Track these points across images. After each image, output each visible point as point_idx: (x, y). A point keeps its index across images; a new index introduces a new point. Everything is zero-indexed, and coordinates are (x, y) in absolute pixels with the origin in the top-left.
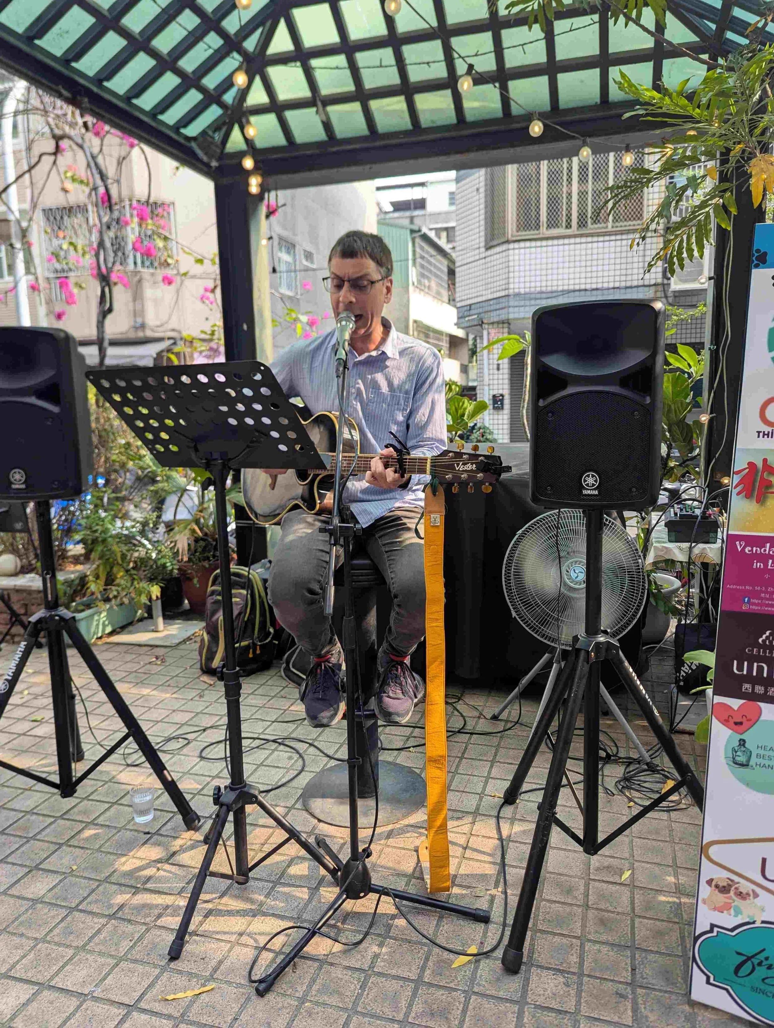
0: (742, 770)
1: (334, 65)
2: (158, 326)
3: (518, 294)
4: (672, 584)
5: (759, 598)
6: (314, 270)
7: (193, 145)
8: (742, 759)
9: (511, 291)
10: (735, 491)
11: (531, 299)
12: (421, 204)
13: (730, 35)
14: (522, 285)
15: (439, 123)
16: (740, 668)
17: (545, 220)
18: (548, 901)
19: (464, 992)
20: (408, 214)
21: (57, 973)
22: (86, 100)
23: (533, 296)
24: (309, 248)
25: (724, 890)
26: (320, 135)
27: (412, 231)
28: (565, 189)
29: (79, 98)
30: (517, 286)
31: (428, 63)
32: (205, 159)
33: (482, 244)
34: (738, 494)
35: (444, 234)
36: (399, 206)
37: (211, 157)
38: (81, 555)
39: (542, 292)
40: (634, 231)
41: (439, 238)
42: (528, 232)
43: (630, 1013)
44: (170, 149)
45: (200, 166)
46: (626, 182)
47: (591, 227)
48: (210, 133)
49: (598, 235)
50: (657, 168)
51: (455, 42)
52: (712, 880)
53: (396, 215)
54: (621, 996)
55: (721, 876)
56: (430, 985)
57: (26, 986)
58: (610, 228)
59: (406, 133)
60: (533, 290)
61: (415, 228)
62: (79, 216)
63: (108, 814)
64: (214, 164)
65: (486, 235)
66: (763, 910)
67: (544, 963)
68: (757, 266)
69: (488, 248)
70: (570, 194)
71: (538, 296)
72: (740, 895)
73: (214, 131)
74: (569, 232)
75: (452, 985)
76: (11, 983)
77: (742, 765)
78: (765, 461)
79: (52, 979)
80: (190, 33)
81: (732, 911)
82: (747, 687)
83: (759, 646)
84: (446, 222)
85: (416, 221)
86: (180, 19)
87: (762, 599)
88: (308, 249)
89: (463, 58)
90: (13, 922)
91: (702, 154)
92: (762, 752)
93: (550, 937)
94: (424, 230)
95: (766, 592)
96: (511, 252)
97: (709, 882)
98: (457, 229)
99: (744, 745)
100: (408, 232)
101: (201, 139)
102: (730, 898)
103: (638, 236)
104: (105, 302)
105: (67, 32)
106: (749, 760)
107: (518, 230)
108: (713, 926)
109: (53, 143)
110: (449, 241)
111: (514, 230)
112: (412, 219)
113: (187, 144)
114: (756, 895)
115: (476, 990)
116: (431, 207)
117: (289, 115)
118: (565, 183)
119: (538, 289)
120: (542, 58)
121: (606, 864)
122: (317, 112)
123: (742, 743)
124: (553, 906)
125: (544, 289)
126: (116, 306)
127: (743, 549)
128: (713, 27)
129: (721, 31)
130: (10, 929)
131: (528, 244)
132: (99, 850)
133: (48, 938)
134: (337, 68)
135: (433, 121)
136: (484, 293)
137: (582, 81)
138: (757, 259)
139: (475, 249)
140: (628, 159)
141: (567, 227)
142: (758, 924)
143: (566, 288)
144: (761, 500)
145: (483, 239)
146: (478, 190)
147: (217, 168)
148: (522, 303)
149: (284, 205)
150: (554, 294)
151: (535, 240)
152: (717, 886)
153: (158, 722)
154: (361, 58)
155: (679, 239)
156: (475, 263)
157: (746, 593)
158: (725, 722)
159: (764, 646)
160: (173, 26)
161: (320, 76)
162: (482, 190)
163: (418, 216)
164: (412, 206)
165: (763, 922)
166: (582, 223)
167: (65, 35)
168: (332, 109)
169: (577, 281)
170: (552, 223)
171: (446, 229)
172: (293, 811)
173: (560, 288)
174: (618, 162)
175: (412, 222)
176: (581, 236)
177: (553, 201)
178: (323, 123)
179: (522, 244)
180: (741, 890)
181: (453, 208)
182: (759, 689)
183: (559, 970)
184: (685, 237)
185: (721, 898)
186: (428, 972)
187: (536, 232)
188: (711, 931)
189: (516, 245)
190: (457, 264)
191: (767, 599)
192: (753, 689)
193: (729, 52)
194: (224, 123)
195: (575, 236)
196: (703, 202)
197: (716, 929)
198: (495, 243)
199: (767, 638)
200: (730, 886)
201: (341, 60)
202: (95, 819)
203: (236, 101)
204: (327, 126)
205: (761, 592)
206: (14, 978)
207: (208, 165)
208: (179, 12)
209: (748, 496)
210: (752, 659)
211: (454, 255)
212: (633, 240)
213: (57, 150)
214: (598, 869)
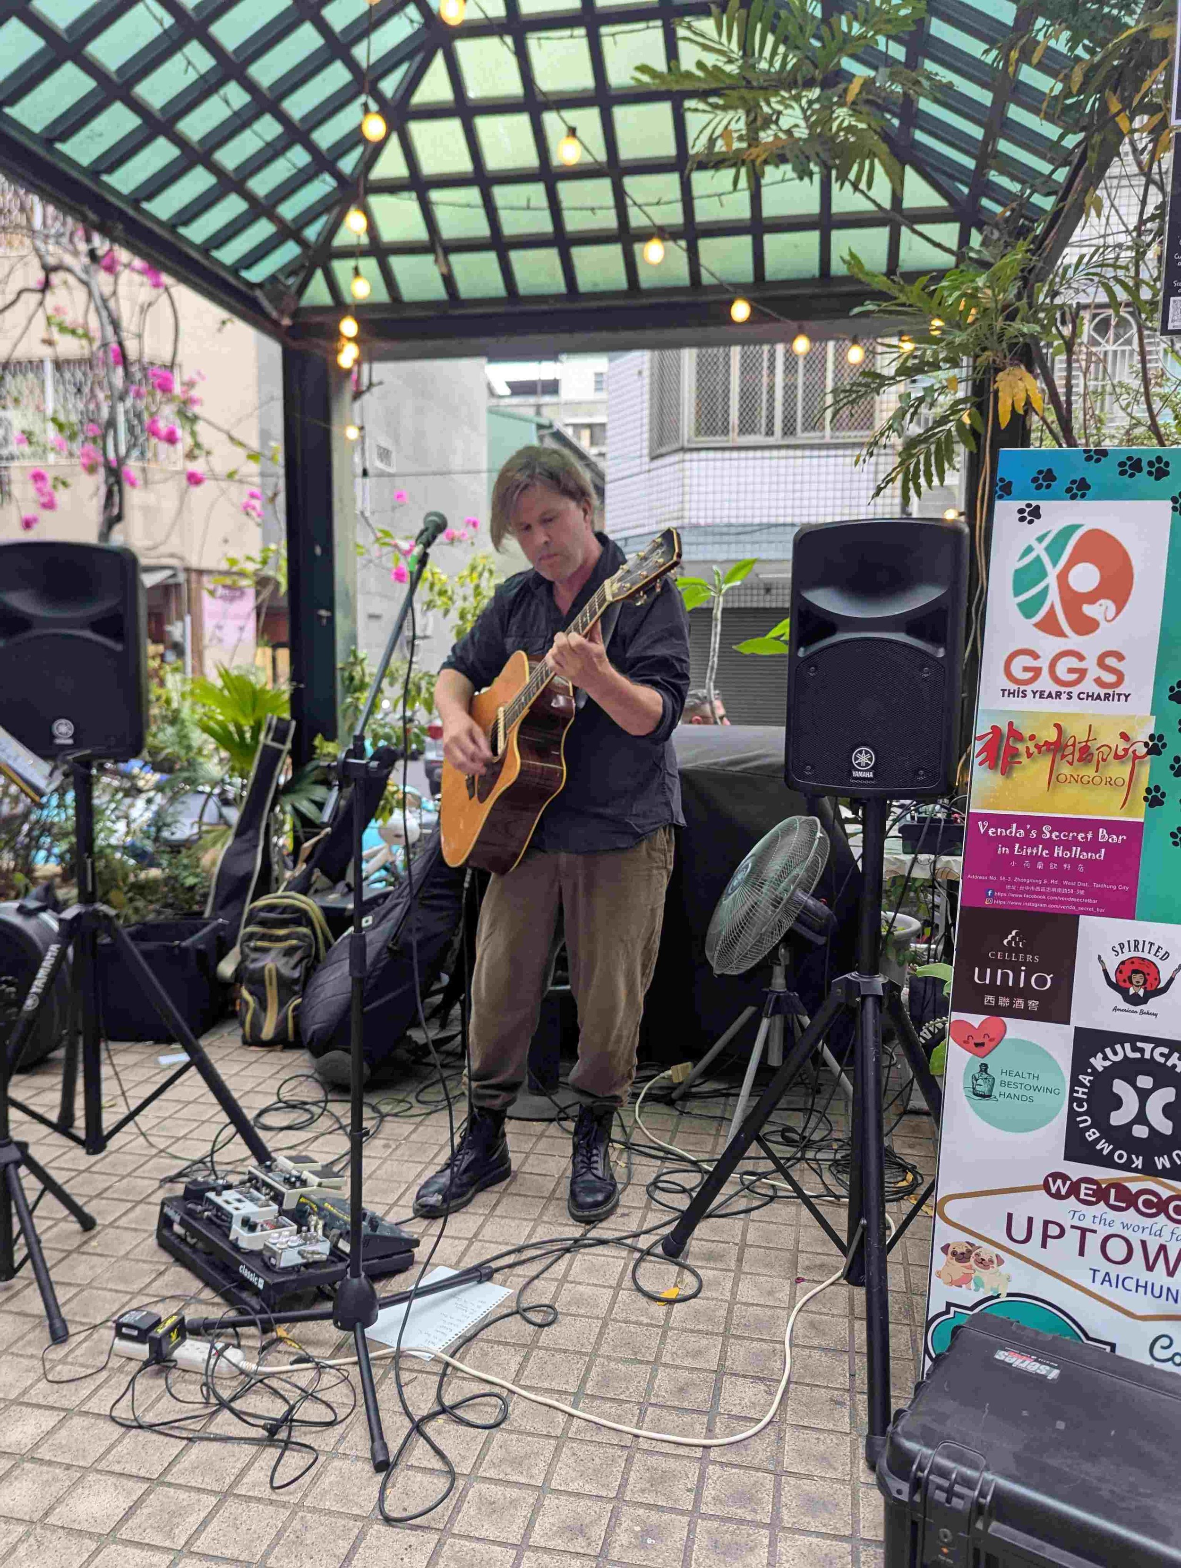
0: (984, 1102)
1: (463, 201)
2: (149, 549)
3: (697, 526)
4: (909, 925)
5: (1003, 890)
6: (390, 475)
7: (258, 293)
8: (983, 1088)
9: (686, 521)
10: (977, 761)
11: (714, 534)
12: (552, 387)
13: (985, 202)
14: (702, 514)
15: (602, 287)
16: (982, 977)
17: (737, 422)
18: (745, 1304)
19: (639, 1403)
20: (532, 400)
21: (89, 1397)
22: (120, 227)
23: (717, 530)
24: (386, 443)
25: (962, 1257)
26: (438, 292)
27: (540, 427)
28: (765, 380)
29: (109, 223)
30: (694, 513)
31: (593, 209)
32: (274, 314)
33: (646, 451)
34: (981, 764)
35: (586, 434)
36: (519, 389)
37: (282, 312)
38: (56, 875)
39: (729, 525)
40: (861, 445)
41: (579, 438)
42: (711, 438)
43: (847, 1419)
44: (226, 298)
45: (267, 324)
46: (853, 385)
47: (802, 437)
48: (281, 277)
49: (812, 447)
50: (890, 371)
51: (630, 183)
52: (948, 1246)
53: (516, 400)
54: (837, 1403)
55: (957, 1239)
56: (593, 1397)
57: (47, 1413)
58: (828, 440)
59: (557, 297)
60: (718, 521)
61: (544, 421)
62: (30, 376)
63: (132, 1215)
64: (286, 322)
65: (651, 439)
66: (1009, 1279)
67: (739, 1370)
68: (1001, 497)
69: (653, 458)
70: (771, 389)
71: (725, 530)
72: (981, 1262)
73: (289, 276)
74: (771, 441)
75: (622, 1397)
76: (26, 1410)
77: (984, 1096)
78: (1011, 724)
79: (83, 1402)
80: (268, 144)
81: (972, 1285)
82: (989, 999)
83: (1004, 949)
84: (591, 416)
85: (545, 411)
86: (257, 126)
87: (1007, 891)
88: (384, 444)
89: (640, 206)
90: (16, 1342)
91: (945, 360)
92: (1007, 1079)
93: (747, 1343)
94: (558, 425)
95: (1012, 883)
96: (687, 465)
97: (945, 1249)
98: (608, 427)
99: (986, 1071)
100: (534, 427)
101: (268, 286)
102: (970, 1268)
103: (864, 452)
104: (112, 505)
105: (101, 135)
106: (991, 1090)
107: (698, 432)
108: (949, 1305)
109: (41, 275)
110: (593, 442)
111: (692, 433)
112: (538, 408)
113: (249, 292)
114: (1001, 1262)
115: (653, 1401)
116: (566, 393)
117: (397, 263)
118: (765, 372)
119: (725, 520)
120: (745, 213)
121: (818, 1262)
122: (436, 261)
123: (984, 1068)
124: (751, 1309)
125: (733, 521)
126: (128, 512)
127: (986, 832)
128: (966, 190)
129: (974, 197)
130: (14, 1349)
131: (711, 454)
132: (126, 1256)
133: (70, 1359)
134: (468, 205)
135: (596, 285)
136: (646, 522)
137: (796, 246)
138: (1001, 488)
139: (634, 458)
140: (856, 354)
141: (767, 434)
142: (1003, 1298)
143: (765, 520)
144: (1006, 771)
145: (646, 444)
146: (640, 373)
147: (289, 328)
148: (701, 539)
149: (381, 383)
150: (749, 529)
151: (723, 449)
152: (954, 1254)
153: (189, 1103)
154: (502, 194)
155: (914, 460)
156: (634, 479)
157: (988, 885)
158: (964, 1044)
159: (1009, 949)
160: (247, 134)
161: (442, 215)
162: (646, 373)
163: (547, 405)
164: (539, 389)
165: (1009, 1295)
166: (789, 429)
167: (97, 139)
168: (456, 259)
169: (781, 512)
170: (746, 427)
171: (590, 426)
172: (396, 1209)
173: (757, 521)
174: (840, 356)
175: (538, 413)
176: (788, 447)
177: (748, 397)
178: (443, 275)
179: (703, 454)
180: (983, 1256)
181: (603, 396)
182: (1004, 1002)
183: (759, 1378)
184: (922, 458)
185: (959, 1269)
186: (590, 1384)
187: (724, 438)
188: (947, 1312)
189: (695, 455)
190: (608, 478)
191: (1014, 892)
192: (997, 1001)
193: (985, 223)
194: (303, 266)
195: (779, 447)
196: (943, 417)
197: (953, 1309)
198: (663, 450)
199: (1013, 938)
200: (970, 1252)
201: (473, 194)
202: (115, 1221)
203: (321, 239)
204: (448, 280)
205: (1007, 883)
206: (28, 1405)
207: (276, 323)
208: (257, 116)
209: (992, 767)
210: (996, 965)
211: (602, 464)
212: (859, 457)
213: (46, 286)
214: (808, 1268)
